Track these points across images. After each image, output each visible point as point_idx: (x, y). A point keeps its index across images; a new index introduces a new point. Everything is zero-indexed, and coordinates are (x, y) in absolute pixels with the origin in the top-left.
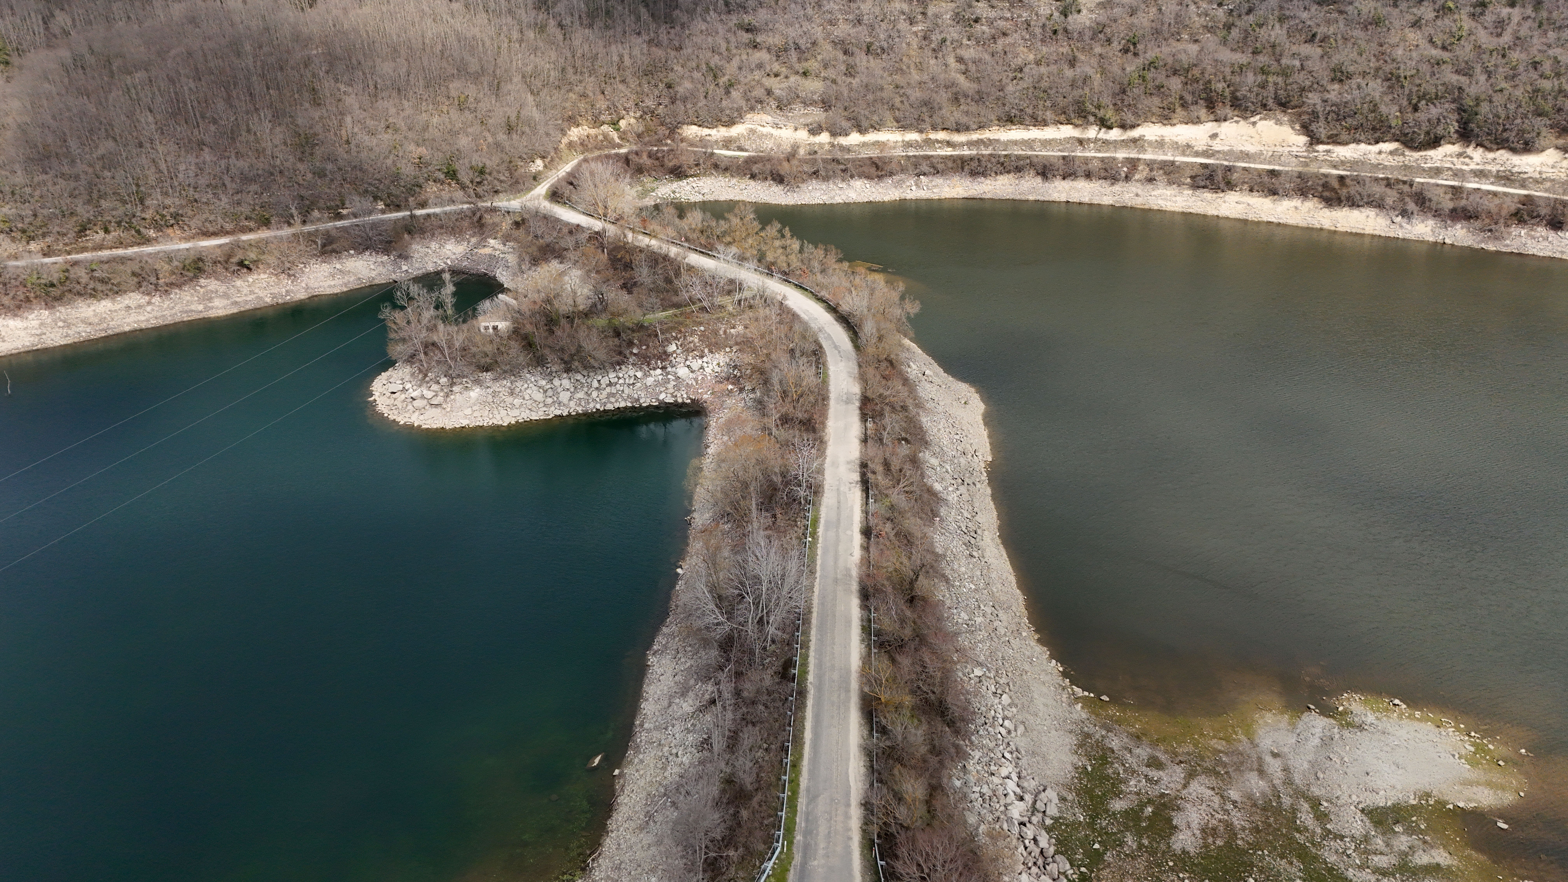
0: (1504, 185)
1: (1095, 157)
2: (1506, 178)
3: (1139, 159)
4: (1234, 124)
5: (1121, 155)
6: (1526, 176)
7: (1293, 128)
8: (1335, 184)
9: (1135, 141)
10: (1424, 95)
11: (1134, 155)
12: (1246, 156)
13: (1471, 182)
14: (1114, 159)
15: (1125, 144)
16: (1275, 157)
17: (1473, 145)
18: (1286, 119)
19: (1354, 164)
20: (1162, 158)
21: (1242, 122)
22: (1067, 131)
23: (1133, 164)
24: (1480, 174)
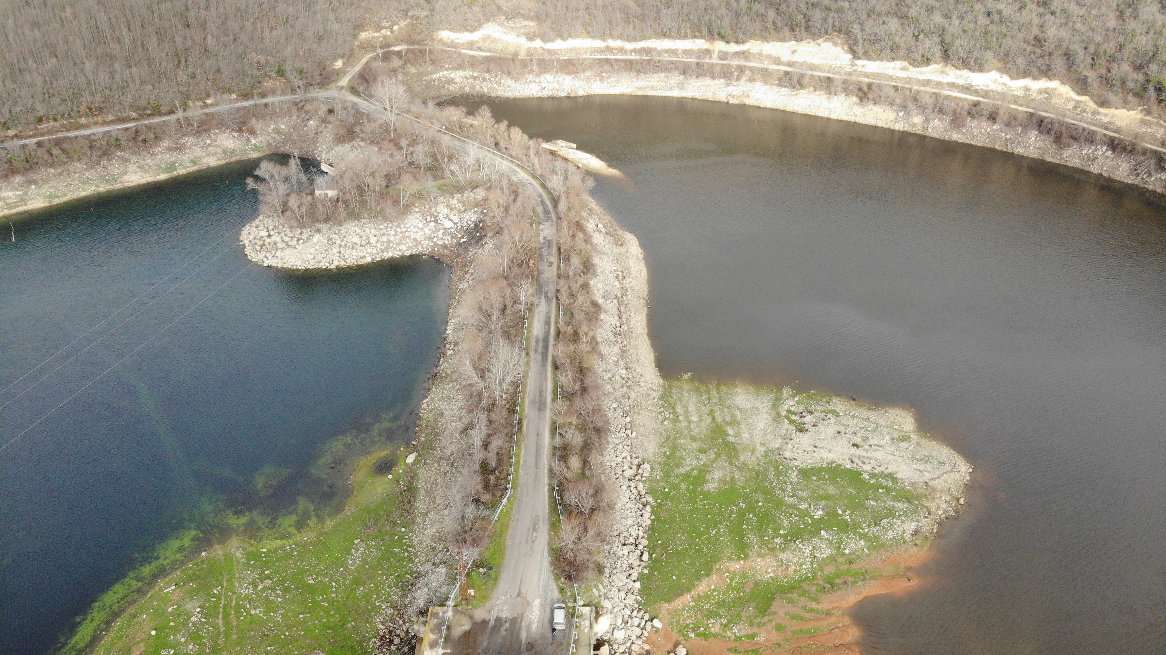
0: (966, 93)
1: (718, 64)
2: (967, 89)
3: (745, 66)
4: (807, 44)
5: (734, 63)
6: (978, 88)
7: (843, 48)
8: (865, 88)
9: (743, 53)
10: (923, 31)
11: (743, 63)
12: (812, 67)
13: (945, 90)
14: (730, 65)
15: (737, 54)
16: (830, 69)
17: (949, 66)
18: (839, 42)
19: (877, 75)
20: (760, 65)
21: (812, 43)
22: (700, 44)
23: (741, 69)
24: (952, 85)
